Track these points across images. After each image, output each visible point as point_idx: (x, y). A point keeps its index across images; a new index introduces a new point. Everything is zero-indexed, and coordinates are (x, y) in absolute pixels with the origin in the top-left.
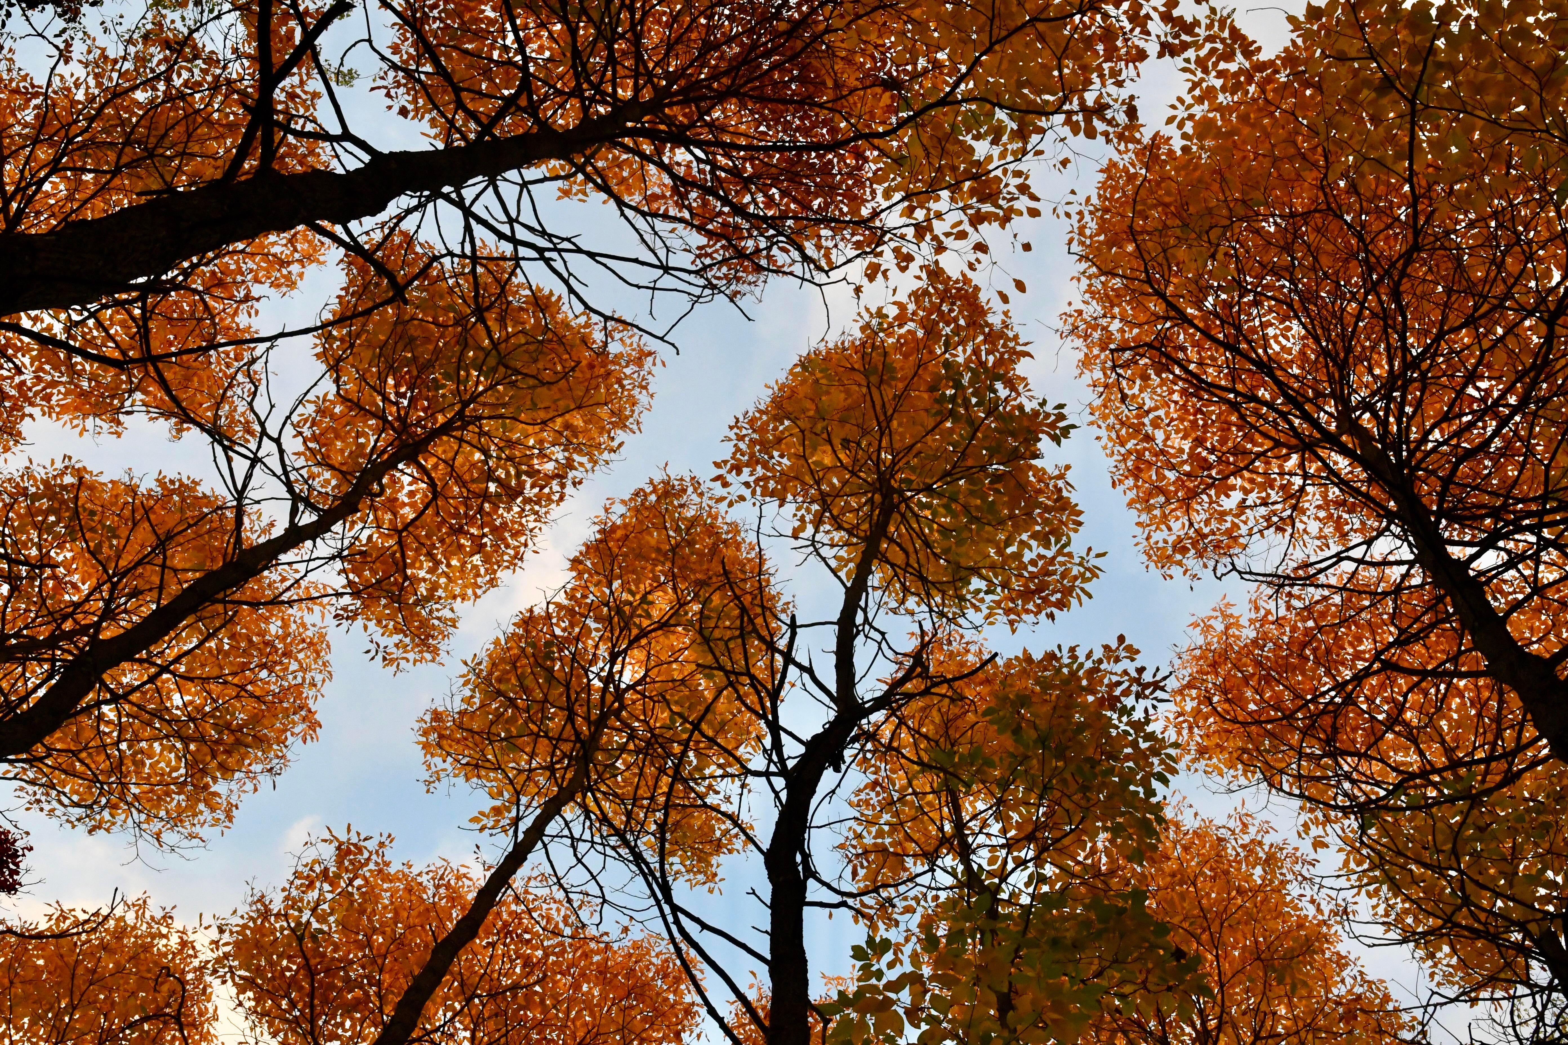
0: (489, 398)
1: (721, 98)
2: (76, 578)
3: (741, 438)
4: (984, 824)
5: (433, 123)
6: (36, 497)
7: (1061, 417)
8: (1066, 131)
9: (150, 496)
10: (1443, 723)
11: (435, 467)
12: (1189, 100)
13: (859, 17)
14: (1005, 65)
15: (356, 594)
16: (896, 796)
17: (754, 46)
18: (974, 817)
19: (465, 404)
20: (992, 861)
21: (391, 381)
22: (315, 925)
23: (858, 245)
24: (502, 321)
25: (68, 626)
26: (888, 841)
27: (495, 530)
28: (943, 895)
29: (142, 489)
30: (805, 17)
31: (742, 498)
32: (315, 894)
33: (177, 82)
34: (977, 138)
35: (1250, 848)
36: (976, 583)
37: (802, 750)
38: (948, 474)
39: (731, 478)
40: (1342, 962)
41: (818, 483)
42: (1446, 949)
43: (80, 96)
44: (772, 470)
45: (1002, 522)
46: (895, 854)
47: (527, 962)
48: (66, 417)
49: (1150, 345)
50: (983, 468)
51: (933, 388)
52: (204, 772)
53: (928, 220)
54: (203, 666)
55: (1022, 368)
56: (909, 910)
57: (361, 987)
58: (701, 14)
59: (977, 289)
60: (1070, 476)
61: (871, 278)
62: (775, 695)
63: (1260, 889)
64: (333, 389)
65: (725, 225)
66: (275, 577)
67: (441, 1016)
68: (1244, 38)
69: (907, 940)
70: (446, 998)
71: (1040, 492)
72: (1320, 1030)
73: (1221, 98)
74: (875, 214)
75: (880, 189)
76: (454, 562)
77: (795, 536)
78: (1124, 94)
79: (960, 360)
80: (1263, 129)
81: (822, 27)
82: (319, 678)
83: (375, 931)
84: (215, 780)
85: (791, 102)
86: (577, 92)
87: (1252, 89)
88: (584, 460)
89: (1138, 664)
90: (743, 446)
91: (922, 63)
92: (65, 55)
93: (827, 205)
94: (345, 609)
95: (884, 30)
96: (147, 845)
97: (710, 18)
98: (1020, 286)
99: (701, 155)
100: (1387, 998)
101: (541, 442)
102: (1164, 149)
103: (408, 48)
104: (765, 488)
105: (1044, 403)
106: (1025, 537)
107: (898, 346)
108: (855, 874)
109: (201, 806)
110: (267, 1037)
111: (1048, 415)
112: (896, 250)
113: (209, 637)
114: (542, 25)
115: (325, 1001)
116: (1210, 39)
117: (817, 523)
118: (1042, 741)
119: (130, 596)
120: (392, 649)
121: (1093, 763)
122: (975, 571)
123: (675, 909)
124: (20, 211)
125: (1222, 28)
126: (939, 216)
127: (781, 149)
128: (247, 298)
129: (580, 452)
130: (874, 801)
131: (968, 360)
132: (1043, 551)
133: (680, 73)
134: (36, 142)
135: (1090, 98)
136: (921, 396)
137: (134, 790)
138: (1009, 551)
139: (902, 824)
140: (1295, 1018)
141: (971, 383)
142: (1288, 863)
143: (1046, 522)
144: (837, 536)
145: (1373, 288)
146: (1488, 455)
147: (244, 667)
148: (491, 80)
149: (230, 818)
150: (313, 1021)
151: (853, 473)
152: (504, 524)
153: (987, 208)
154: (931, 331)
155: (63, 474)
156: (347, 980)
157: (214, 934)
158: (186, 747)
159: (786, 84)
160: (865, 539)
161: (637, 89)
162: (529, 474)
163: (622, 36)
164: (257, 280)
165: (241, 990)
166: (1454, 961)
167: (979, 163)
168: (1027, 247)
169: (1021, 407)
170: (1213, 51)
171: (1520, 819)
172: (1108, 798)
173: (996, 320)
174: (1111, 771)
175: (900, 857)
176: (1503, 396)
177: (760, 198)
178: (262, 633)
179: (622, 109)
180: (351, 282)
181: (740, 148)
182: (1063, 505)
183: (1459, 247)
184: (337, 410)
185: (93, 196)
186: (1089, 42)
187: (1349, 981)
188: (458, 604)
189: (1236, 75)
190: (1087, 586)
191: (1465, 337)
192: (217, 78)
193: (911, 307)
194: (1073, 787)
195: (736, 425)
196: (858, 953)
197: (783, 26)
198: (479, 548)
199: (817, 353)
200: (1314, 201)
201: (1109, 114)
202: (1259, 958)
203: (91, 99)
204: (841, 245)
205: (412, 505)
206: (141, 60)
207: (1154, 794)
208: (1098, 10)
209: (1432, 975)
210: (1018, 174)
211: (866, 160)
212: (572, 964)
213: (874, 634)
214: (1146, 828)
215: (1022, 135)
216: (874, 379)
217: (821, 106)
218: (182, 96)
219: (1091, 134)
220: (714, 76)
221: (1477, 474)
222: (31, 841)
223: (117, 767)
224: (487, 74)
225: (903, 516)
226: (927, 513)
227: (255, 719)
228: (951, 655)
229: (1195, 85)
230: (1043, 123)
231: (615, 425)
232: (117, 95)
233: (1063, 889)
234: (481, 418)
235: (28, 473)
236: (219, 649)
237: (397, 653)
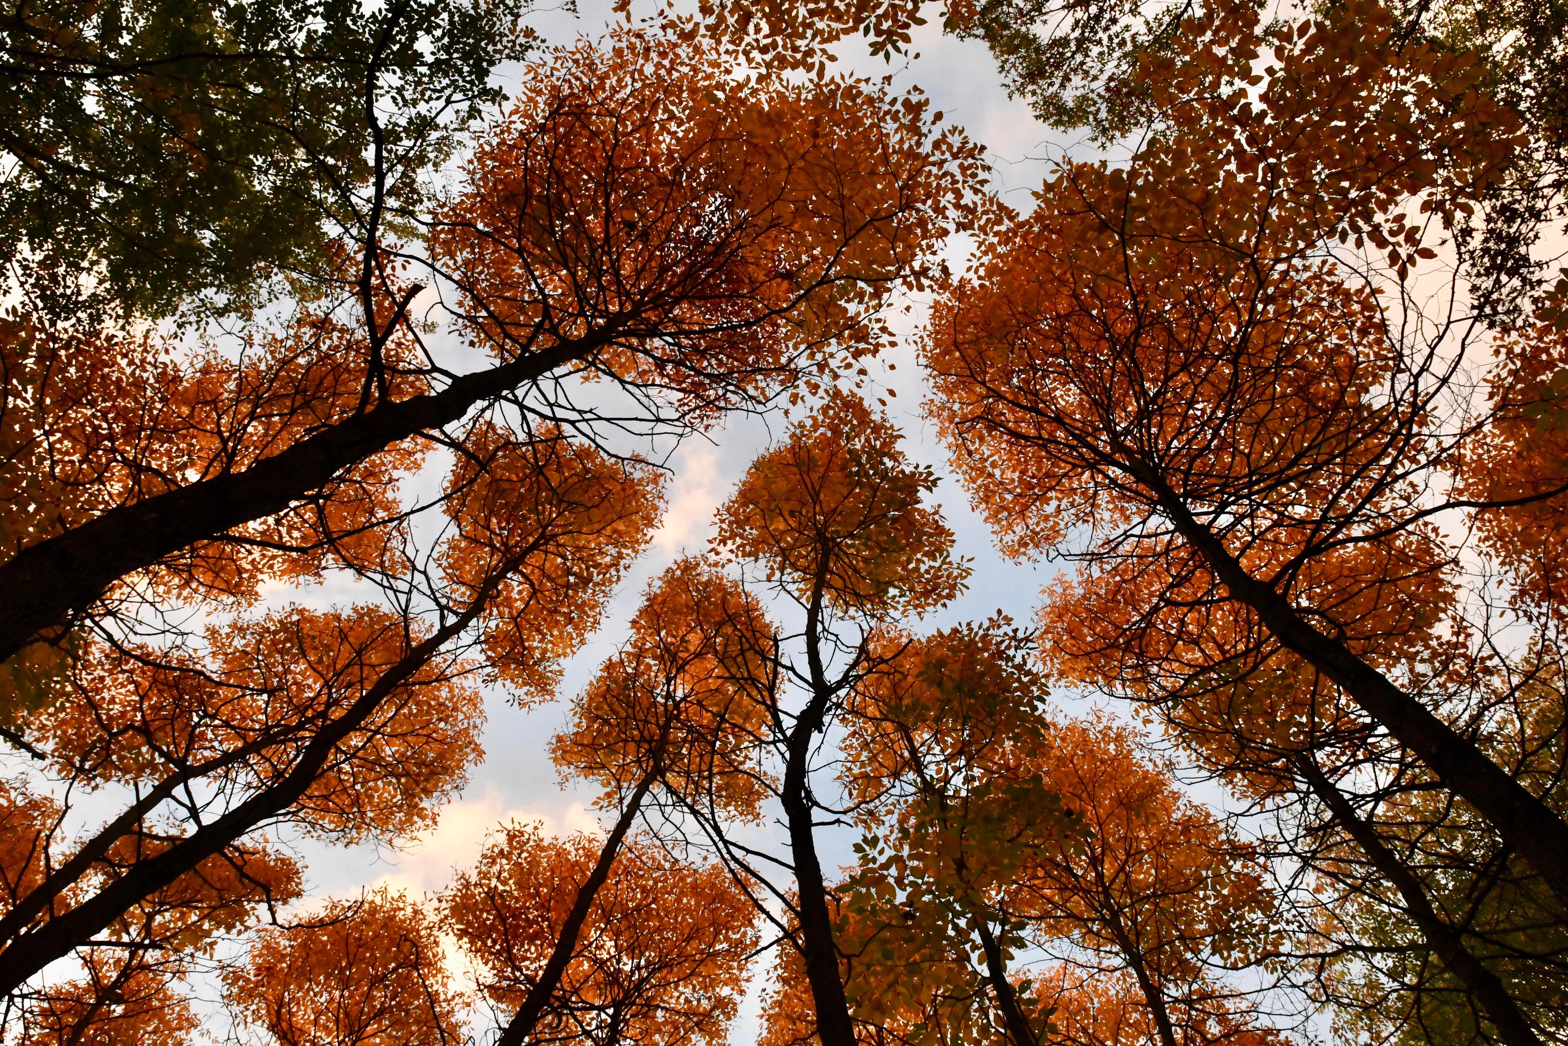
0: (561, 522)
1: (677, 301)
2: (310, 681)
3: (723, 521)
4: (930, 748)
5: (492, 348)
6: (275, 633)
7: (931, 474)
8: (905, 289)
9: (349, 620)
10: (1214, 630)
11: (532, 572)
12: (978, 254)
13: (758, 235)
14: (858, 253)
15: (493, 665)
16: (869, 739)
17: (694, 263)
18: (922, 744)
19: (545, 528)
20: (938, 772)
21: (494, 520)
22: (501, 888)
23: (782, 382)
24: (559, 469)
25: (310, 713)
26: (869, 769)
27: (578, 607)
28: (910, 799)
29: (344, 616)
30: (723, 241)
31: (730, 561)
32: (498, 867)
33: (324, 348)
34: (848, 301)
35: (1104, 733)
36: (892, 591)
37: (795, 722)
38: (863, 522)
39: (720, 548)
40: (1176, 796)
41: (778, 542)
42: (1239, 775)
43: (263, 367)
44: (746, 539)
45: (903, 549)
46: (875, 777)
47: (644, 890)
48: (285, 578)
49: (980, 417)
50: (885, 516)
51: (843, 468)
52: (413, 796)
53: (825, 359)
54: (401, 726)
55: (899, 446)
56: (890, 812)
57: (538, 923)
58: (656, 248)
59: (861, 399)
60: (942, 512)
61: (794, 403)
62: (771, 689)
63: (1114, 758)
64: (457, 531)
65: (693, 383)
66: (439, 659)
67: (593, 934)
68: (1007, 208)
69: (892, 832)
70: (595, 921)
71: (925, 525)
72: (1168, 843)
73: (999, 249)
74: (791, 360)
75: (791, 344)
76: (556, 633)
77: (769, 580)
78: (938, 259)
79: (858, 447)
80: (1030, 265)
81: (735, 246)
82: (478, 722)
83: (540, 885)
84: (421, 800)
85: (724, 296)
86: (582, 313)
87: (1017, 240)
88: (629, 551)
89: (1014, 627)
90: (725, 526)
91: (804, 258)
92: (249, 342)
93: (758, 359)
94: (488, 675)
95: (776, 241)
96: (385, 851)
97: (662, 250)
98: (892, 393)
99: (670, 340)
100: (1208, 815)
101: (599, 544)
102: (968, 287)
103: (469, 302)
104: (744, 552)
105: (917, 467)
106: (919, 556)
107: (816, 445)
108: (851, 794)
109: (415, 818)
110: (482, 966)
111: (921, 474)
112: (807, 383)
113: (402, 706)
114: (553, 273)
115: (516, 936)
116: (985, 212)
117: (782, 570)
118: (958, 688)
119: (347, 688)
120: (524, 697)
121: (993, 696)
122: (891, 584)
123: (726, 843)
124: (234, 448)
125: (992, 205)
126: (832, 355)
127: (722, 329)
128: (391, 480)
129: (626, 547)
130: (856, 744)
131: (863, 446)
132: (932, 564)
133: (648, 289)
134: (238, 402)
135: (916, 265)
136: (836, 475)
137: (370, 814)
138: (910, 567)
139: (875, 756)
140: (1151, 838)
141: (868, 461)
142: (1131, 738)
143: (931, 544)
144: (796, 575)
145: (1118, 356)
146: (1211, 451)
147: (429, 722)
148: (526, 314)
149: (435, 823)
150: (509, 950)
151: (801, 533)
152: (584, 602)
153: (862, 346)
154: (836, 431)
155: (290, 615)
156: (527, 919)
157: (435, 904)
158: (399, 782)
159: (719, 286)
160: (815, 575)
161: (621, 305)
162: (595, 567)
163: (606, 271)
164: (395, 468)
165: (460, 938)
166: (1246, 782)
167: (852, 318)
168: (892, 367)
169: (903, 471)
170: (988, 220)
171: (1272, 685)
172: (1008, 717)
173: (876, 417)
174: (1007, 700)
175: (878, 779)
176: (1213, 412)
177: (713, 362)
178: (436, 698)
179: (614, 320)
180: (459, 460)
181: (695, 332)
182: (941, 531)
183: (1168, 321)
184: (463, 545)
185: (280, 432)
186: (909, 229)
187: (1182, 808)
188: (562, 660)
189: (1006, 233)
190: (964, 582)
191: (1183, 378)
192: (349, 341)
193: (820, 418)
194: (984, 714)
195: (718, 513)
196: (858, 848)
197: (710, 249)
198: (570, 620)
199: (763, 457)
200: (1070, 305)
201: (930, 274)
202: (1121, 803)
203: (270, 368)
204: (771, 384)
205: (521, 599)
206: (298, 337)
207: (1036, 709)
208: (912, 208)
209: (1233, 794)
210: (878, 321)
211: (778, 326)
212: (674, 886)
213: (830, 637)
214: (1035, 733)
215: (877, 295)
216: (804, 469)
217: (743, 296)
218: (328, 356)
219: (921, 288)
220: (671, 287)
221: (1205, 465)
222: (307, 862)
223: (356, 801)
224: (523, 311)
225: (837, 556)
226: (853, 551)
227: (441, 756)
228: (891, 640)
229: (981, 244)
230: (889, 285)
231: (646, 525)
232: (285, 363)
233: (988, 782)
234: (556, 535)
235: (269, 618)
236: (411, 714)
237: (528, 699)
